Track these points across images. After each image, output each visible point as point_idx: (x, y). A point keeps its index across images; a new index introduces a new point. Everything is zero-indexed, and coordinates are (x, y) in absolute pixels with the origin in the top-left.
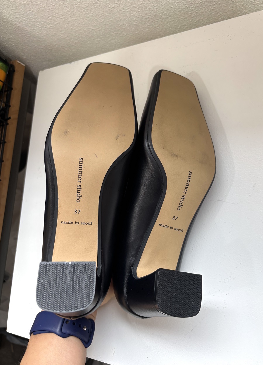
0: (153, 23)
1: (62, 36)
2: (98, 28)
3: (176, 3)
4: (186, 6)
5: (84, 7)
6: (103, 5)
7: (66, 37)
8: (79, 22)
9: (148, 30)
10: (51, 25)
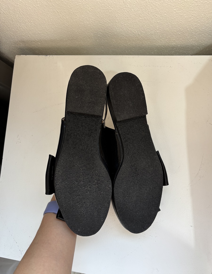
0: (112, 38)
1: (38, 32)
2: (69, 33)
3: (133, 31)
4: (139, 34)
5: (65, 19)
6: (81, 21)
7: (41, 33)
8: (56, 26)
9: (107, 41)
10: (33, 24)
